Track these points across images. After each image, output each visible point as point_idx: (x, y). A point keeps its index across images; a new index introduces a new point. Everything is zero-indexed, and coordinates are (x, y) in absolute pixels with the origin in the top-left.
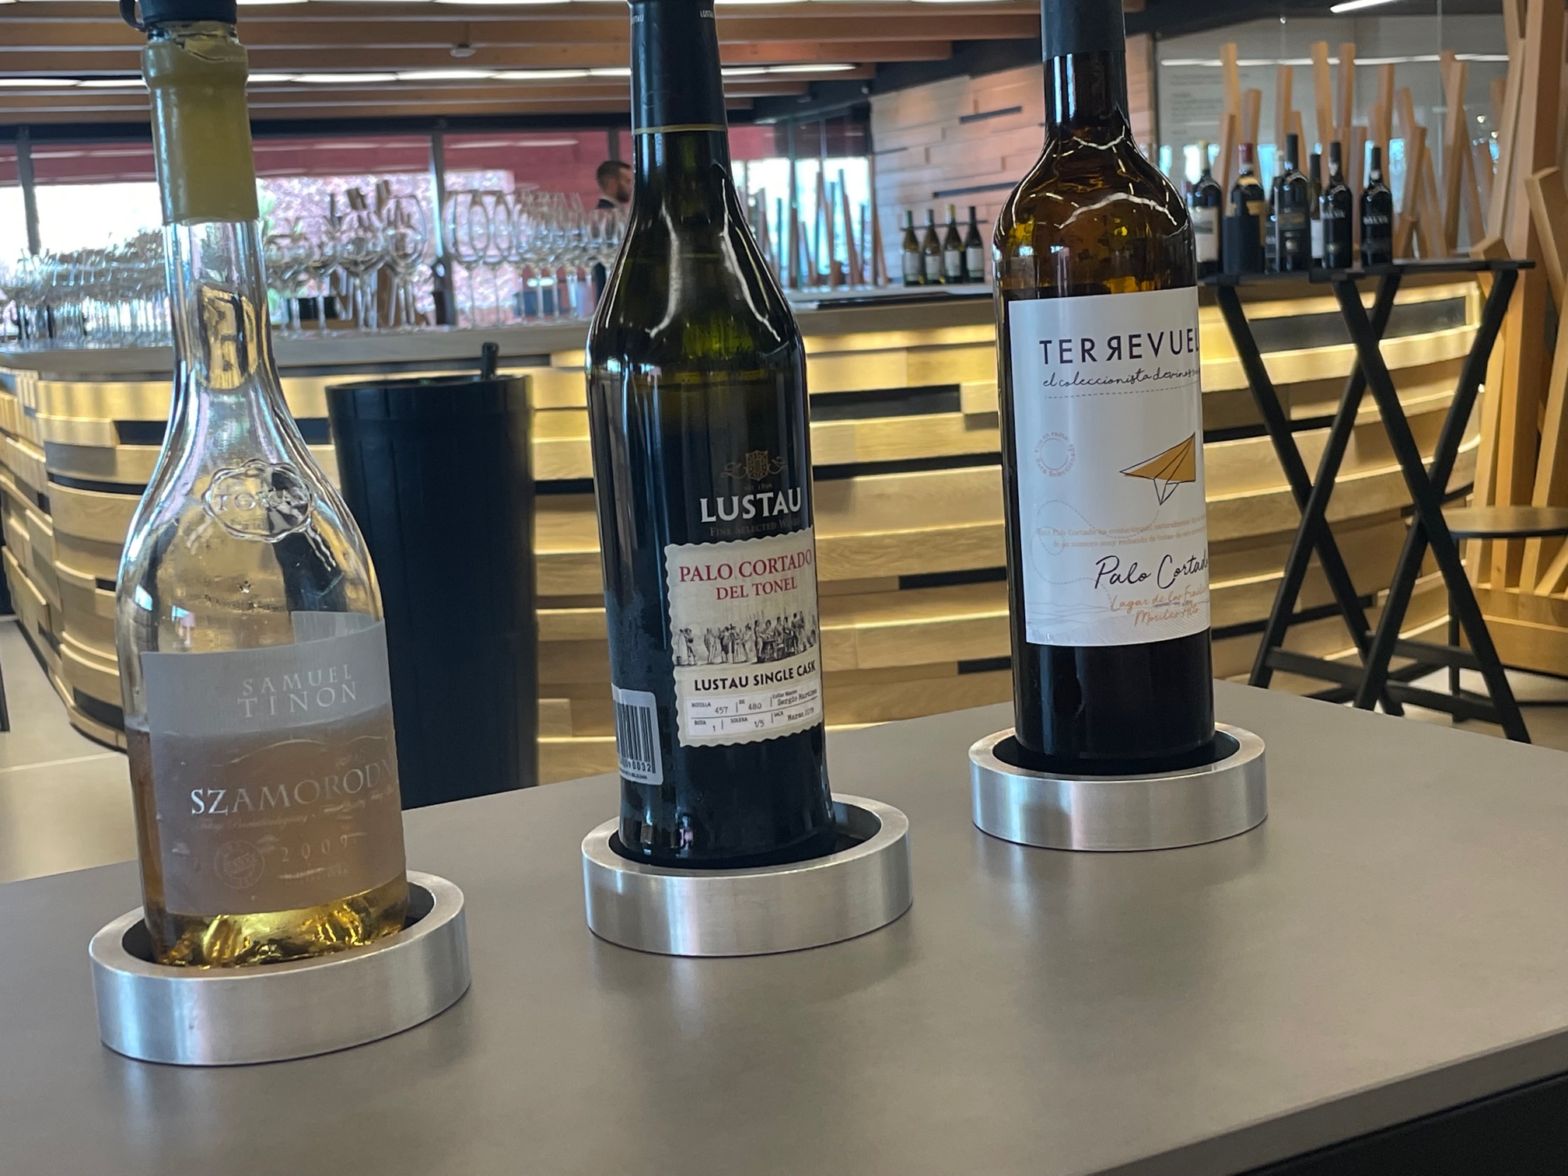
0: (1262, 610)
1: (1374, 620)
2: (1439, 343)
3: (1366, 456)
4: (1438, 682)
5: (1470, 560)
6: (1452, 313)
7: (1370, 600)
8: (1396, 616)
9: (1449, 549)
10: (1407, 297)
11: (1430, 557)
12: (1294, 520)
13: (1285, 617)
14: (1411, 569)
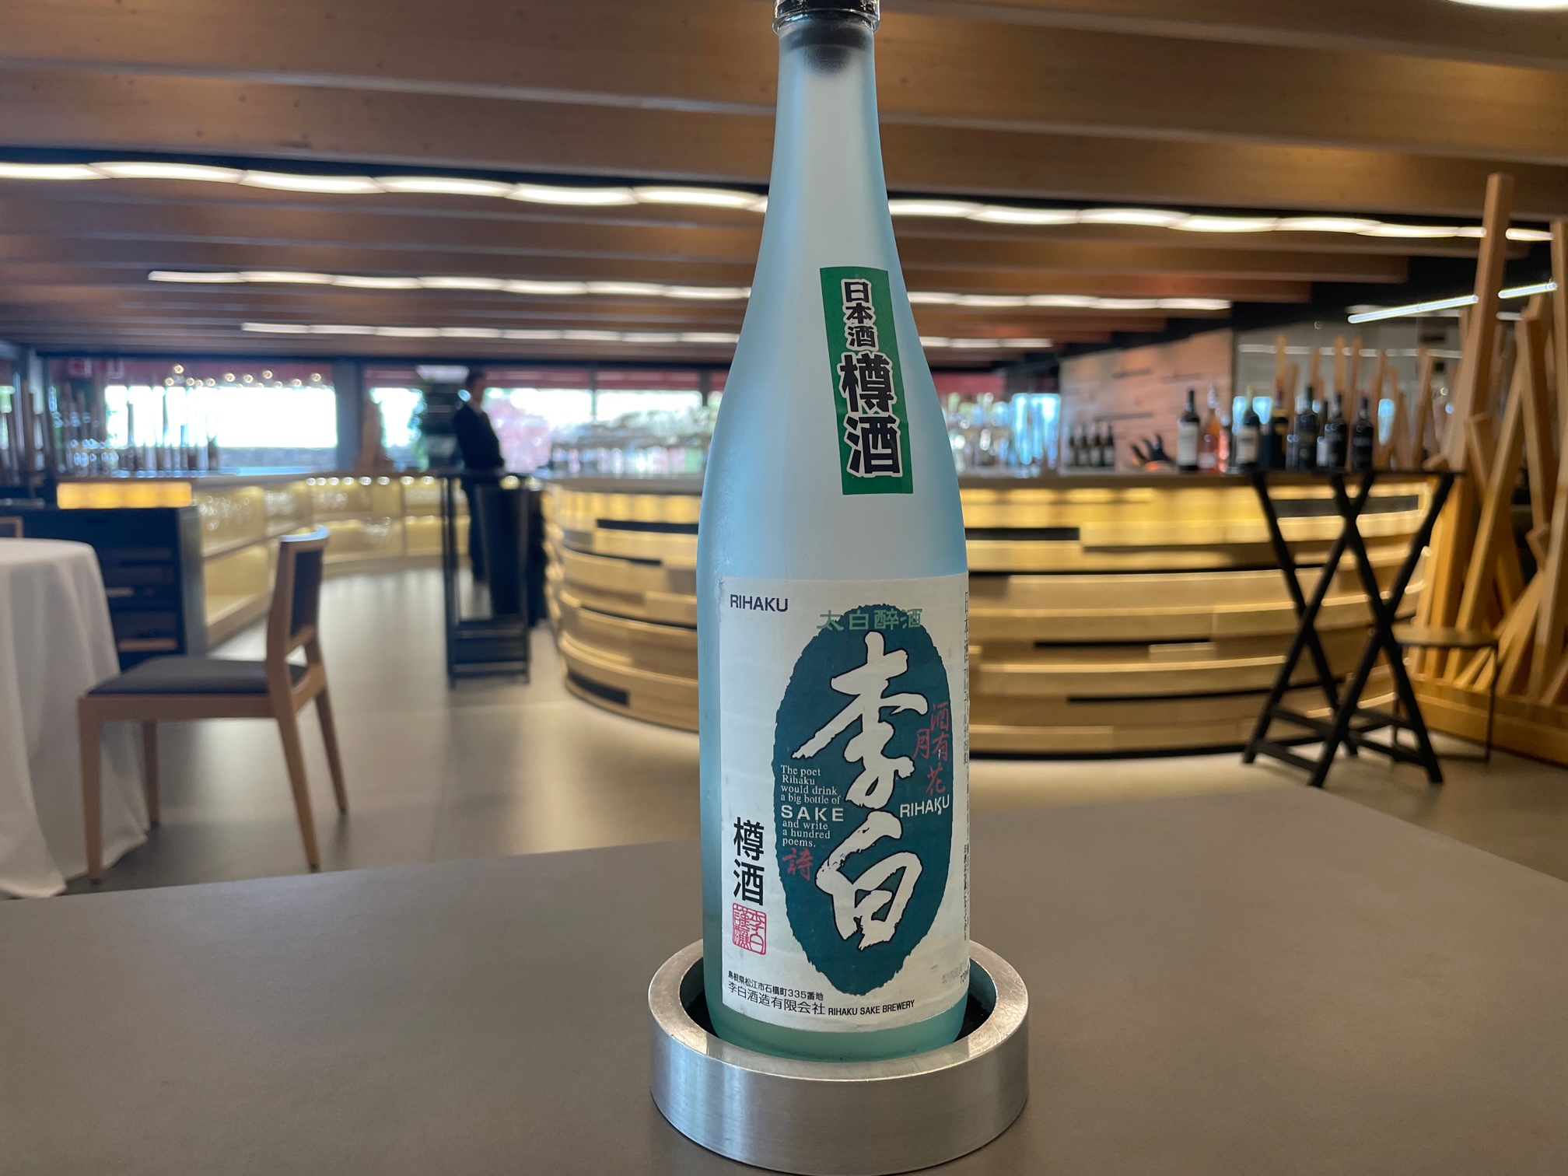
0: (1269, 680)
1: (1343, 692)
2: (1400, 522)
3: (1346, 588)
4: (1384, 736)
5: (1411, 661)
6: (1411, 502)
7: (1341, 680)
8: (1358, 691)
9: (1396, 652)
10: (1380, 491)
11: (1382, 655)
12: (1293, 625)
13: (1284, 686)
14: (1369, 662)
